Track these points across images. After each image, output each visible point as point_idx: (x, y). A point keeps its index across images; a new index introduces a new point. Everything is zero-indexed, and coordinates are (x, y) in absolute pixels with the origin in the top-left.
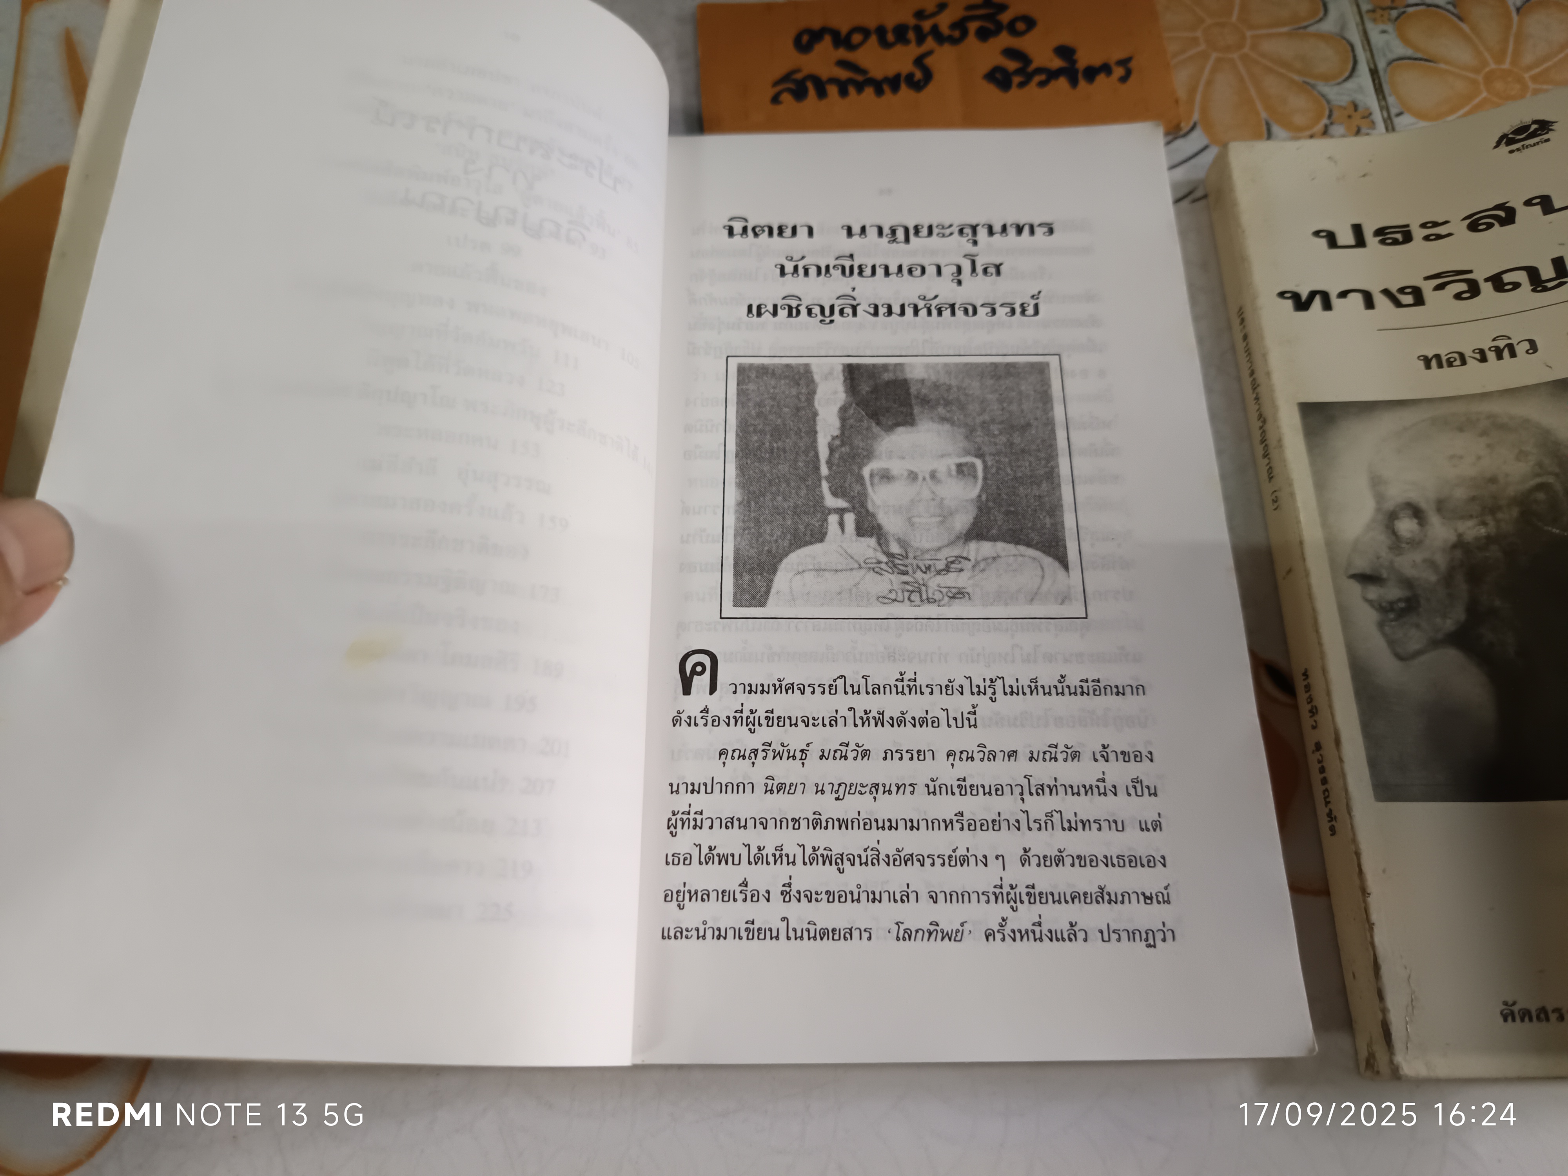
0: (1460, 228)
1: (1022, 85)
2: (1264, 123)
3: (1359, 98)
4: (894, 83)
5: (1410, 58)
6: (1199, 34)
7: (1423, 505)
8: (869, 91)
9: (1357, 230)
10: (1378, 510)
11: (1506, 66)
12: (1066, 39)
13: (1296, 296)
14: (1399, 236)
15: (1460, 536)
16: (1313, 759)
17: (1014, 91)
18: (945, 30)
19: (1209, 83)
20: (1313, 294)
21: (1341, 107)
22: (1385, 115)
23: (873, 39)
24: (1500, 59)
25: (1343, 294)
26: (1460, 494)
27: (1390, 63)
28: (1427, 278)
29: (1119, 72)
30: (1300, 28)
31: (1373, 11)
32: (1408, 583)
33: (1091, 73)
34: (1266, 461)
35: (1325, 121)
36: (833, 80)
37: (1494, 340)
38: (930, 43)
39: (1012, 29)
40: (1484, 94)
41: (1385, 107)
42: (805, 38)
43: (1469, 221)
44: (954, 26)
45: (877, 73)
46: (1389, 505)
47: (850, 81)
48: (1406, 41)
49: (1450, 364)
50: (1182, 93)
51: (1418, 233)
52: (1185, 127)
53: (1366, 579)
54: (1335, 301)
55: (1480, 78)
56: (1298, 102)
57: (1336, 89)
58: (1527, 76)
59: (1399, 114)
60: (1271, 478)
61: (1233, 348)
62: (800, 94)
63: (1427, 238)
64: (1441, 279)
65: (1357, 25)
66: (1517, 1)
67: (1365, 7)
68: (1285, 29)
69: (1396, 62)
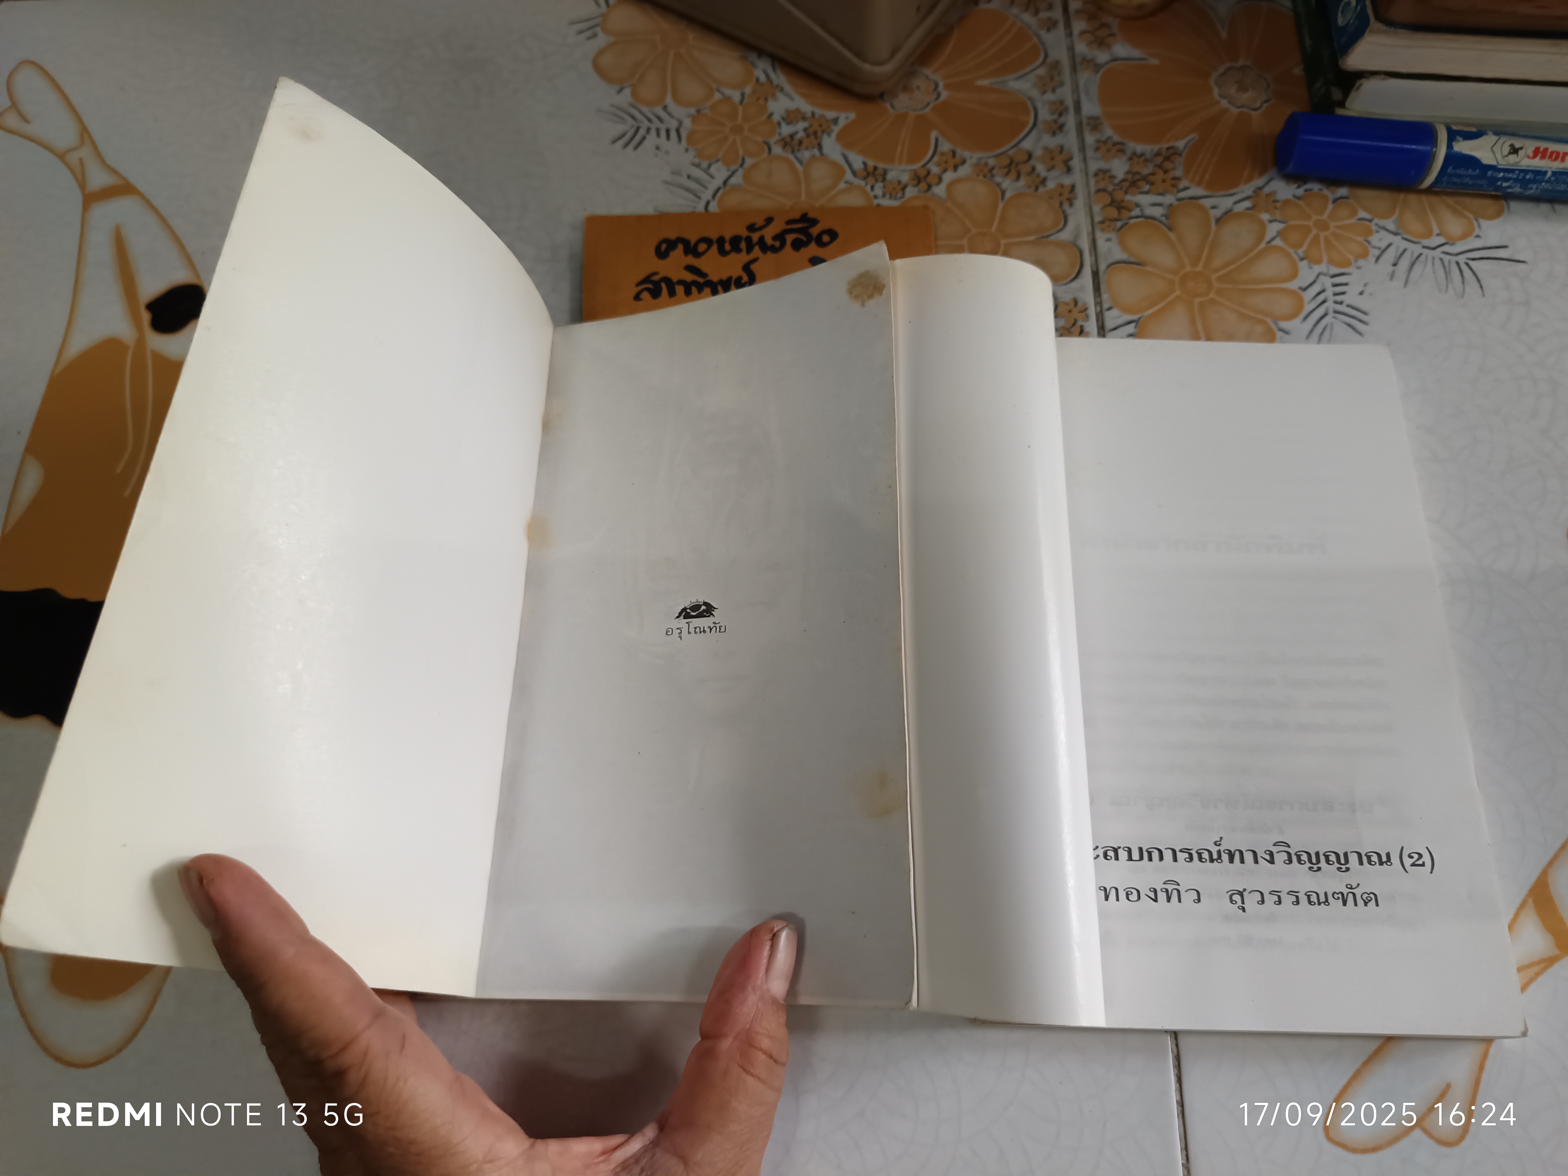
3: (1080, 296)
4: (726, 284)
5: (1125, 262)
6: (965, 242)
8: (707, 292)
11: (1199, 268)
18: (769, 241)
21: (1064, 303)
22: (1098, 309)
23: (715, 248)
24: (1195, 263)
27: (1108, 267)
30: (1043, 237)
31: (1102, 222)
36: (681, 282)
38: (757, 252)
39: (820, 239)
40: (1178, 292)
41: (1099, 303)
42: (664, 247)
44: (775, 238)
45: (714, 277)
47: (694, 283)
48: (1124, 247)
55: (1177, 279)
57: (1064, 288)
58: (1214, 277)
59: (1109, 309)
62: (655, 293)
65: (1088, 235)
66: (1218, 213)
67: (1098, 219)
68: (1032, 238)
69: (1114, 266)
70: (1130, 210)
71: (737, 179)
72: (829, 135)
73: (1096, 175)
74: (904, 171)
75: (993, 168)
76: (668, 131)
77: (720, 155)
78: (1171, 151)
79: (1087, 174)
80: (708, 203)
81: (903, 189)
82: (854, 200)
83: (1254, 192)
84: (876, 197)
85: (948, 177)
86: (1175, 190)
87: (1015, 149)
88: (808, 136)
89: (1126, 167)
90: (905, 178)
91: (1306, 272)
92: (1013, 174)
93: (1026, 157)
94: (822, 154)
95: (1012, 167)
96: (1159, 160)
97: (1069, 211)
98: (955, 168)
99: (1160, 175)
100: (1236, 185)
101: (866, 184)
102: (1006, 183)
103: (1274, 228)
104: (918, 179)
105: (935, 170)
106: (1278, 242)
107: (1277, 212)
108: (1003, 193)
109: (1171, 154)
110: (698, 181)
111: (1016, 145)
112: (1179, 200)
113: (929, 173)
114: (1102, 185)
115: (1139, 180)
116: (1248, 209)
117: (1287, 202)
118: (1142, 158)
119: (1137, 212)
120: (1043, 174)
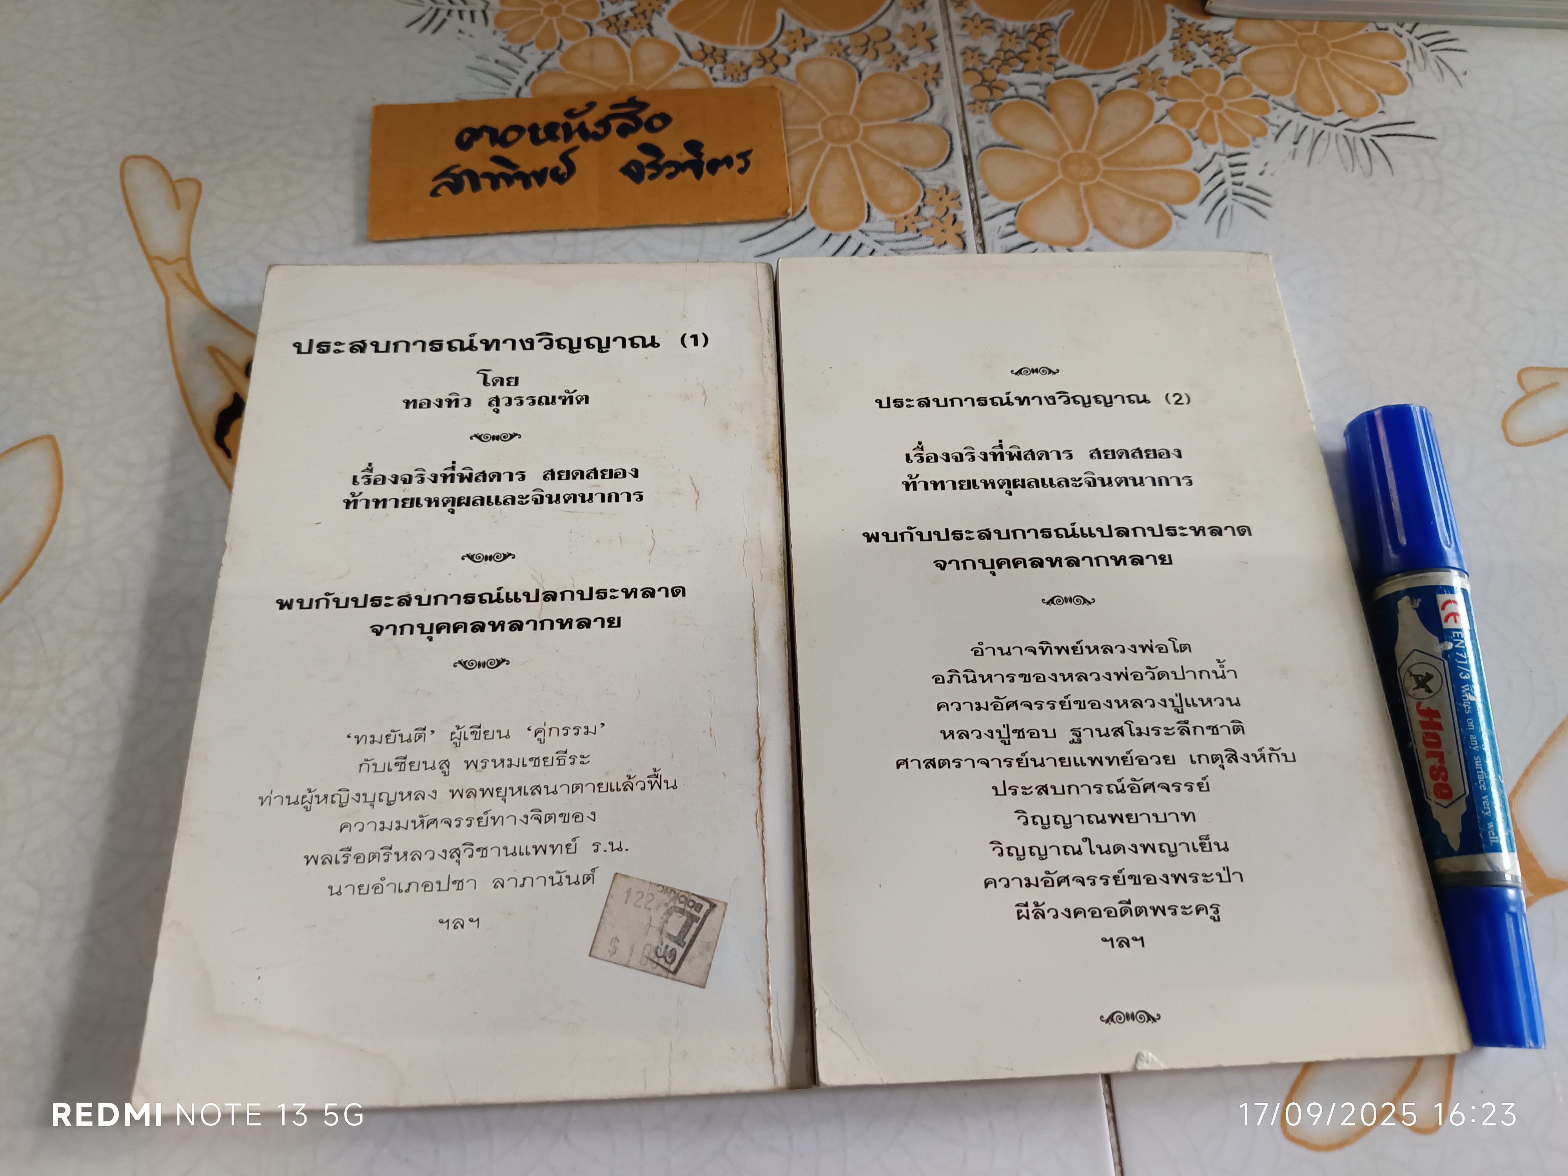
1: (652, 177)
2: (866, 208)
3: (951, 182)
4: (540, 177)
5: (1000, 146)
6: (818, 126)
8: (518, 184)
11: (1083, 150)
12: (695, 134)
17: (646, 182)
18: (591, 128)
19: (822, 171)
21: (934, 190)
22: (973, 196)
23: (527, 135)
24: (1077, 144)
27: (981, 151)
29: (739, 163)
30: (908, 120)
31: (974, 103)
33: (714, 166)
35: (919, 203)
36: (486, 175)
38: (577, 139)
39: (649, 125)
40: (1061, 176)
41: (973, 190)
42: (466, 136)
44: (598, 124)
45: (526, 168)
47: (503, 175)
48: (998, 129)
50: (794, 182)
52: (794, 213)
55: (1059, 162)
56: (897, 187)
57: (932, 174)
58: (1099, 159)
59: (985, 196)
62: (456, 187)
65: (958, 116)
66: (1101, 91)
67: (967, 100)
68: (894, 121)
69: (987, 150)
70: (1003, 90)
71: (554, 63)
72: (660, 14)
73: (963, 53)
74: (748, 51)
75: (848, 47)
76: (472, 13)
77: (534, 38)
78: (1046, 27)
79: (954, 54)
80: (520, 88)
81: (747, 71)
82: (692, 82)
83: (1139, 69)
84: (715, 80)
85: (798, 57)
86: (1052, 67)
87: (871, 27)
88: (636, 16)
89: (997, 45)
90: (748, 59)
91: (1201, 153)
92: (871, 53)
93: (886, 35)
94: (652, 34)
95: (868, 46)
96: (1032, 37)
97: (935, 92)
98: (806, 47)
99: (1035, 51)
100: (1119, 62)
101: (704, 66)
102: (863, 63)
103: (1161, 107)
104: (763, 60)
105: (782, 50)
106: (1168, 121)
107: (1165, 89)
108: (860, 74)
109: (1045, 31)
110: (507, 66)
111: (872, 23)
112: (1056, 78)
113: (775, 53)
114: (970, 65)
115: (1012, 58)
116: (1133, 87)
117: (1175, 79)
118: (1015, 35)
119: (1011, 91)
120: (905, 52)
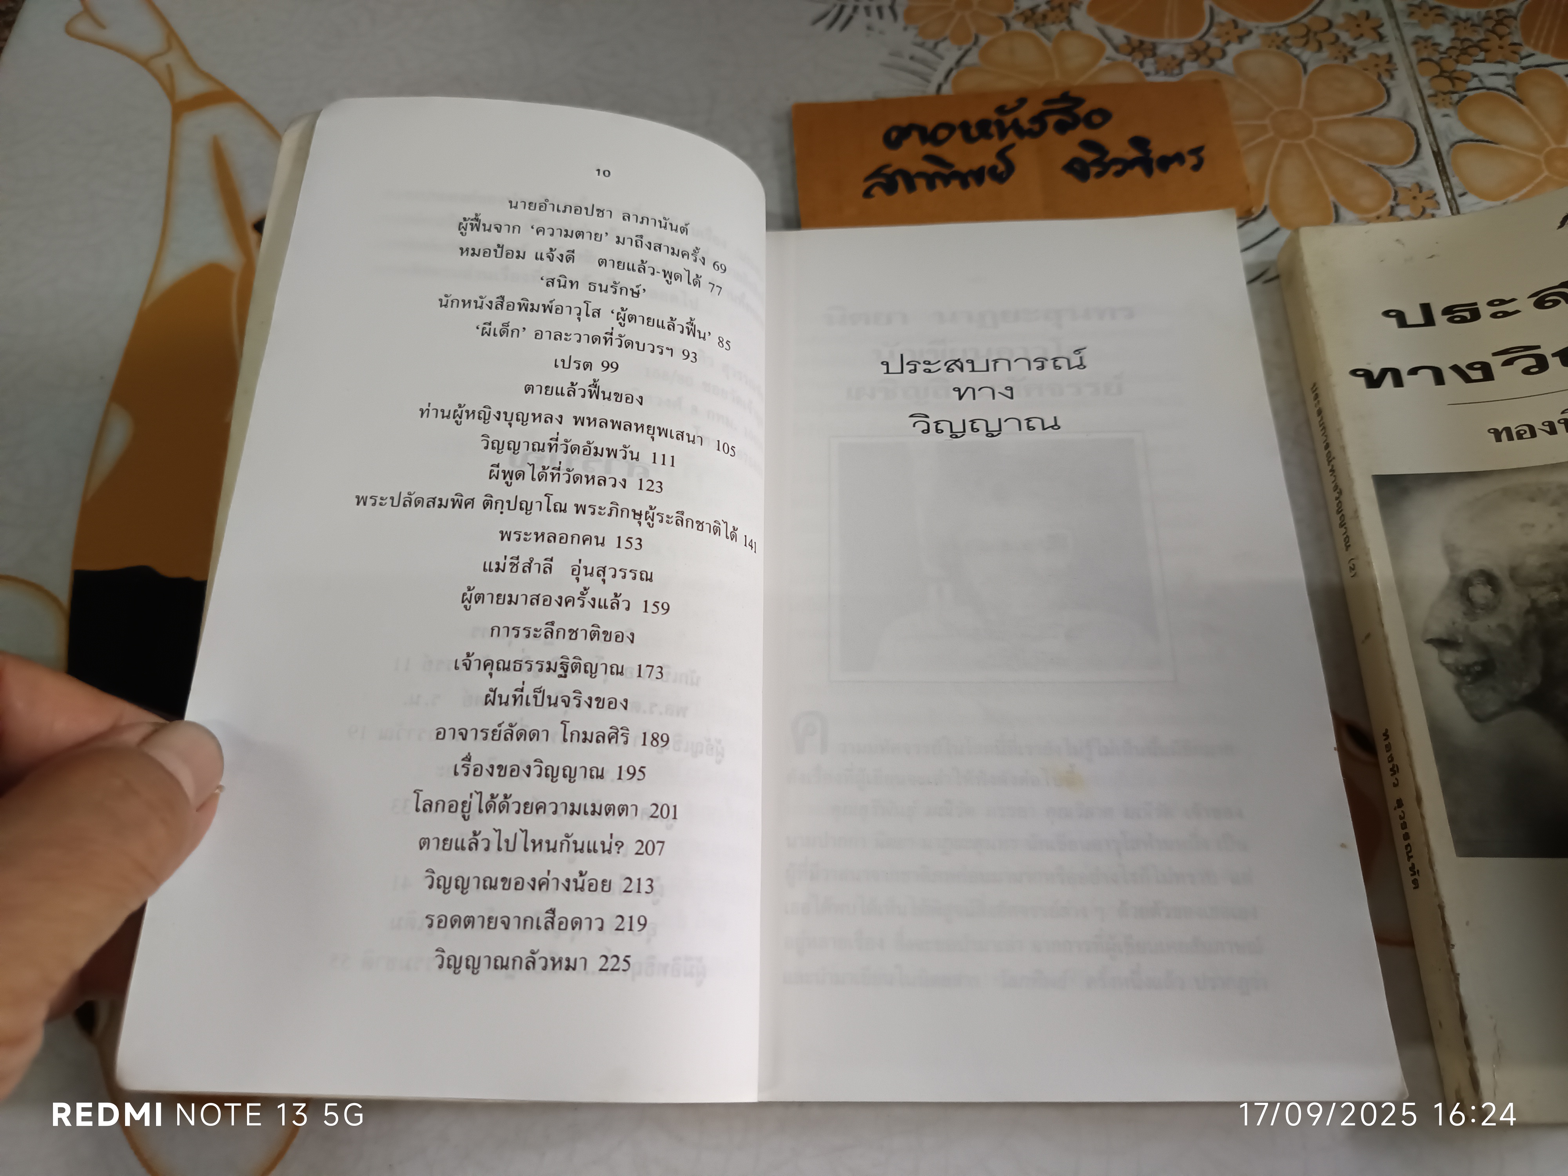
0: (1527, 305)
1: (1099, 175)
2: (1332, 205)
3: (1423, 180)
4: (979, 175)
5: (1472, 140)
6: (1267, 122)
7: (1497, 572)
8: (955, 184)
9: (1426, 309)
10: (1452, 577)
12: (1139, 130)
13: (1367, 374)
14: (1467, 314)
15: (1534, 602)
16: (1394, 815)
17: (1092, 181)
18: (1025, 124)
19: (1278, 168)
20: (1384, 372)
21: (1406, 188)
22: (1449, 195)
23: (958, 134)
24: (1560, 139)
25: (1414, 371)
26: (1533, 561)
27: (1452, 146)
28: (1495, 354)
29: (1191, 160)
30: (1365, 114)
31: (1435, 95)
32: (1483, 647)
33: (1165, 163)
34: (1343, 530)
35: (1391, 202)
36: (921, 174)
37: (1563, 413)
38: (1011, 137)
39: (1088, 121)
40: (1546, 173)
41: (1448, 188)
42: (894, 135)
43: (1535, 298)
44: (1033, 120)
45: (962, 167)
46: (1464, 572)
47: (937, 175)
48: (1467, 124)
49: (1520, 436)
50: (1252, 179)
51: (1486, 311)
52: (1256, 211)
53: (1443, 643)
54: (1406, 378)
55: (1541, 158)
56: (1364, 185)
57: (1401, 172)
59: (1463, 195)
60: (1348, 547)
61: (1308, 421)
62: (890, 188)
63: (1494, 315)
64: (1510, 356)
65: (1419, 109)
67: (1427, 92)
68: (1350, 115)
69: (1458, 144)
70: (1466, 82)
71: (972, 58)
72: (1078, 7)
73: (1415, 43)
74: (1178, 44)
75: (1287, 38)
76: (880, 9)
77: (948, 32)
78: (1503, 14)
79: (1404, 43)
80: (940, 87)
81: (1181, 63)
82: (1122, 77)
84: (1147, 74)
85: (1234, 49)
86: (1518, 57)
87: (1310, 17)
88: (1053, 9)
89: (1451, 34)
90: (1180, 52)
92: (1314, 45)
93: (1326, 26)
94: (1073, 28)
95: (1308, 37)
96: (1490, 24)
97: (1390, 84)
98: (1240, 39)
99: (1495, 41)
101: (1133, 60)
102: (1306, 55)
104: (1197, 54)
105: (1216, 43)
108: (1305, 66)
109: (1503, 19)
110: (923, 62)
111: (1310, 13)
112: (1523, 68)
113: (1208, 46)
114: (1425, 55)
115: (1470, 47)
118: (1470, 22)
119: (1474, 83)
120: (1351, 43)
